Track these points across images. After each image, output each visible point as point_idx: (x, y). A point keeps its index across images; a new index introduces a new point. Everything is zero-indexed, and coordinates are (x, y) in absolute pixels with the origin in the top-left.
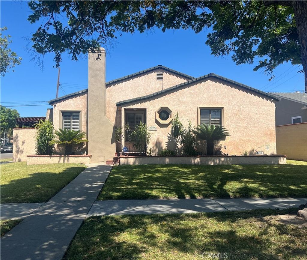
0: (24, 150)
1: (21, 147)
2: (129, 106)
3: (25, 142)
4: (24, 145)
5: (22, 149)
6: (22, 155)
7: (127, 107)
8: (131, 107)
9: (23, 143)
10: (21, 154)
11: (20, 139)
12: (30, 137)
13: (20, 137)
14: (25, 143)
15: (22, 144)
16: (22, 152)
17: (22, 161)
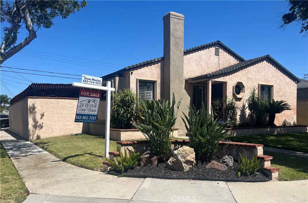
0: (43, 124)
1: (40, 121)
2: (215, 79)
3: (45, 114)
4: (43, 118)
5: (41, 124)
6: (41, 131)
7: (214, 80)
8: (216, 80)
9: (42, 115)
10: (40, 129)
11: (39, 110)
12: (50, 108)
13: (38, 108)
14: (45, 116)
15: (40, 117)
16: (41, 127)
17: (42, 138)
